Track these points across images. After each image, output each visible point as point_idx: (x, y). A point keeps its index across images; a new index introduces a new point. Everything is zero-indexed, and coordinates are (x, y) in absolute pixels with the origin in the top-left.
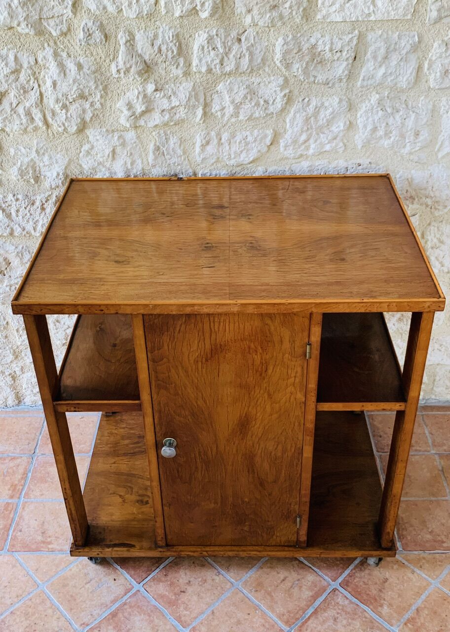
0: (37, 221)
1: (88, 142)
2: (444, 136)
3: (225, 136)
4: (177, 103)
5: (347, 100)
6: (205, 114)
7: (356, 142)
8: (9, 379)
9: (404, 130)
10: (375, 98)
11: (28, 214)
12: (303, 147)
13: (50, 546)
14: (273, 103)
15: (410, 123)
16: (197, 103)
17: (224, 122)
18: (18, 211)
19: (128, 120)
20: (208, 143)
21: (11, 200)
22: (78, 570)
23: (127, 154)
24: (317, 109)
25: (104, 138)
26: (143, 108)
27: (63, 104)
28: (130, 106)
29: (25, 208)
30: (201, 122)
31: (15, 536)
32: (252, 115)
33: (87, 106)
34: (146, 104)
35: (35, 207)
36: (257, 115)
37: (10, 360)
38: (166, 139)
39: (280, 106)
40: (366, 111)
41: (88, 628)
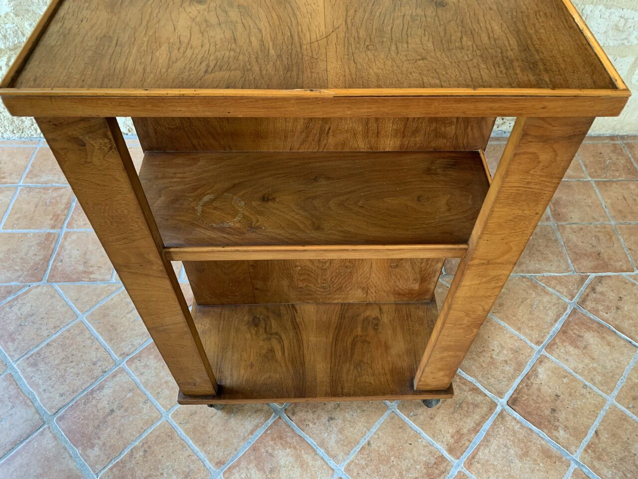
13: (92, 276)
22: (119, 299)
31: (56, 267)
41: (128, 358)
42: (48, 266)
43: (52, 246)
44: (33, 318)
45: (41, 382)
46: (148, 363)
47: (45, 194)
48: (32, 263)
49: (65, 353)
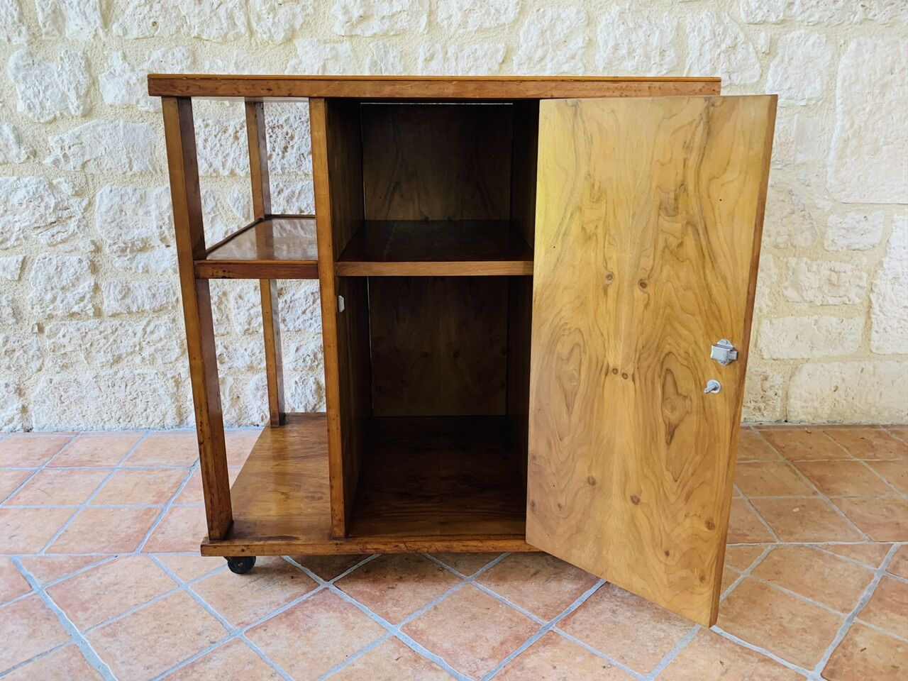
0: (228, 154)
1: (296, 56)
2: (691, 58)
3: (452, 50)
4: (399, 9)
5: (585, 11)
6: (429, 23)
7: (596, 62)
8: (171, 383)
9: (649, 49)
10: (615, 9)
11: (218, 145)
12: (538, 67)
14: (505, 13)
15: (655, 40)
16: (421, 9)
17: (451, 34)
18: (206, 140)
19: (343, 27)
20: (432, 57)
21: (200, 126)
23: (340, 69)
24: (553, 22)
25: (314, 48)
26: (361, 12)
27: (270, 6)
28: (346, 10)
29: (216, 136)
30: (426, 32)
31: (154, 538)
32: (481, 26)
33: (298, 9)
34: (364, 8)
35: (227, 135)
36: (487, 25)
37: (176, 355)
38: (385, 51)
39: (512, 16)
40: (607, 26)
41: (248, 627)
42: (143, 538)
43: (152, 520)
44: (116, 587)
45: (118, 653)
46: (277, 634)
47: (149, 474)
48: (123, 535)
49: (159, 622)
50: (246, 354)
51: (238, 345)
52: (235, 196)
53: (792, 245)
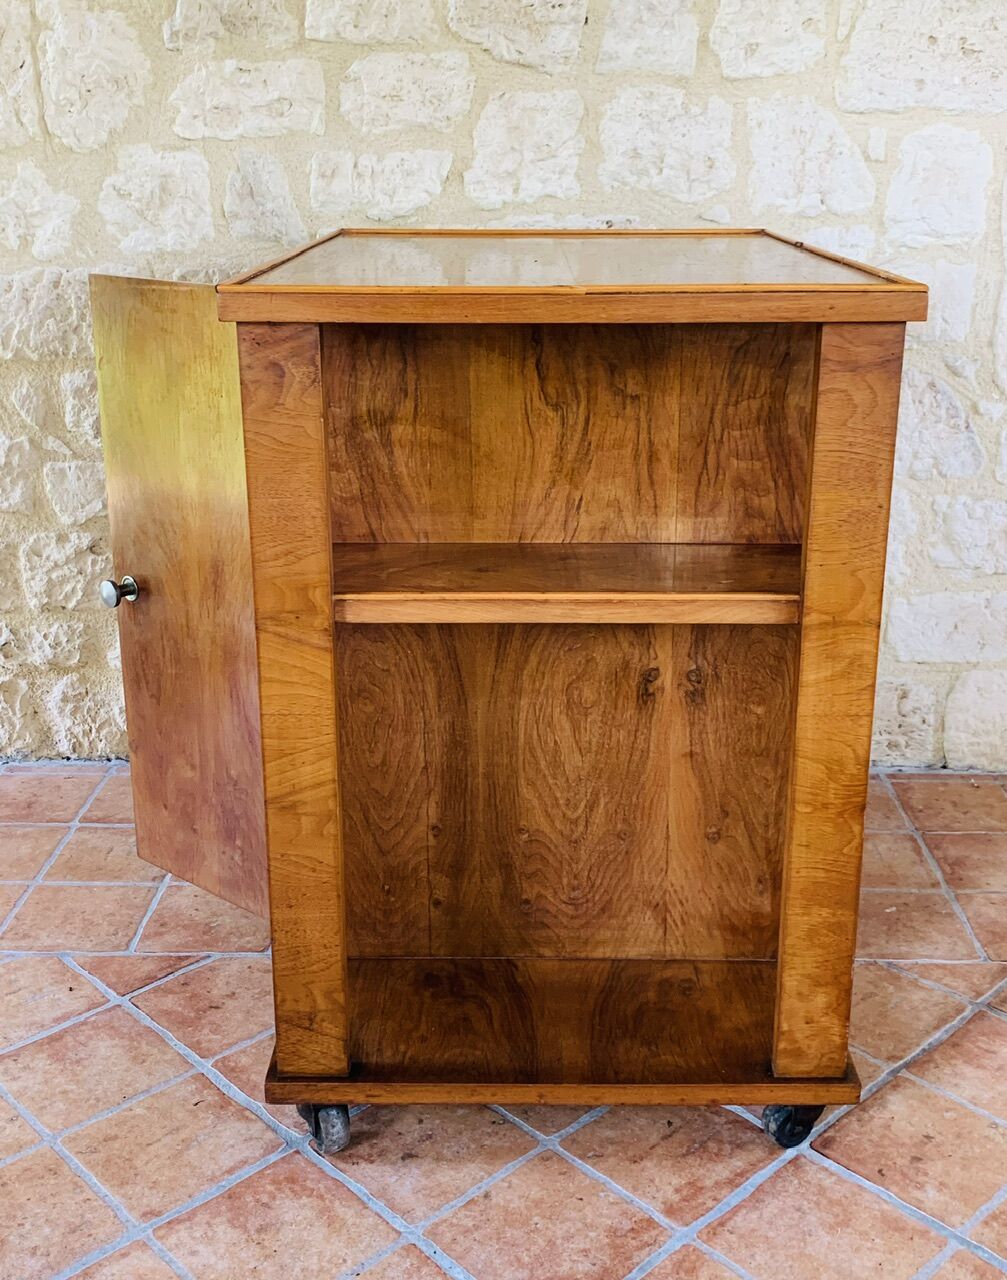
1: (117, 170)
3: (363, 160)
4: (277, 95)
5: (579, 96)
6: (327, 117)
7: (600, 178)
9: (685, 156)
10: (627, 93)
15: (694, 142)
17: (362, 135)
19: (188, 126)
20: (333, 171)
30: (321, 133)
36: (420, 119)
39: (460, 105)
46: (31, 1065)
50: (46, 643)
51: (33, 628)
52: (24, 391)
53: (940, 473)
